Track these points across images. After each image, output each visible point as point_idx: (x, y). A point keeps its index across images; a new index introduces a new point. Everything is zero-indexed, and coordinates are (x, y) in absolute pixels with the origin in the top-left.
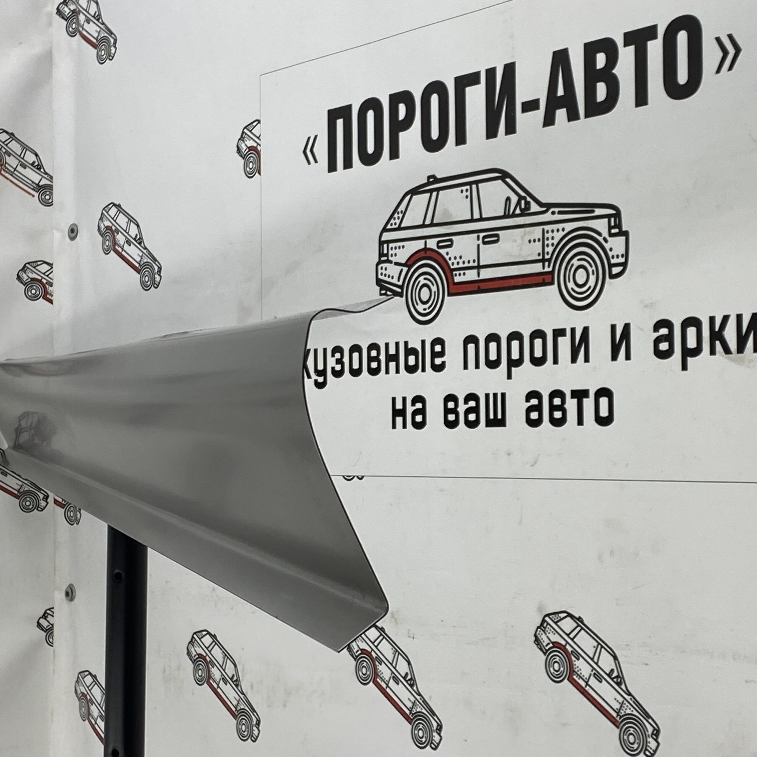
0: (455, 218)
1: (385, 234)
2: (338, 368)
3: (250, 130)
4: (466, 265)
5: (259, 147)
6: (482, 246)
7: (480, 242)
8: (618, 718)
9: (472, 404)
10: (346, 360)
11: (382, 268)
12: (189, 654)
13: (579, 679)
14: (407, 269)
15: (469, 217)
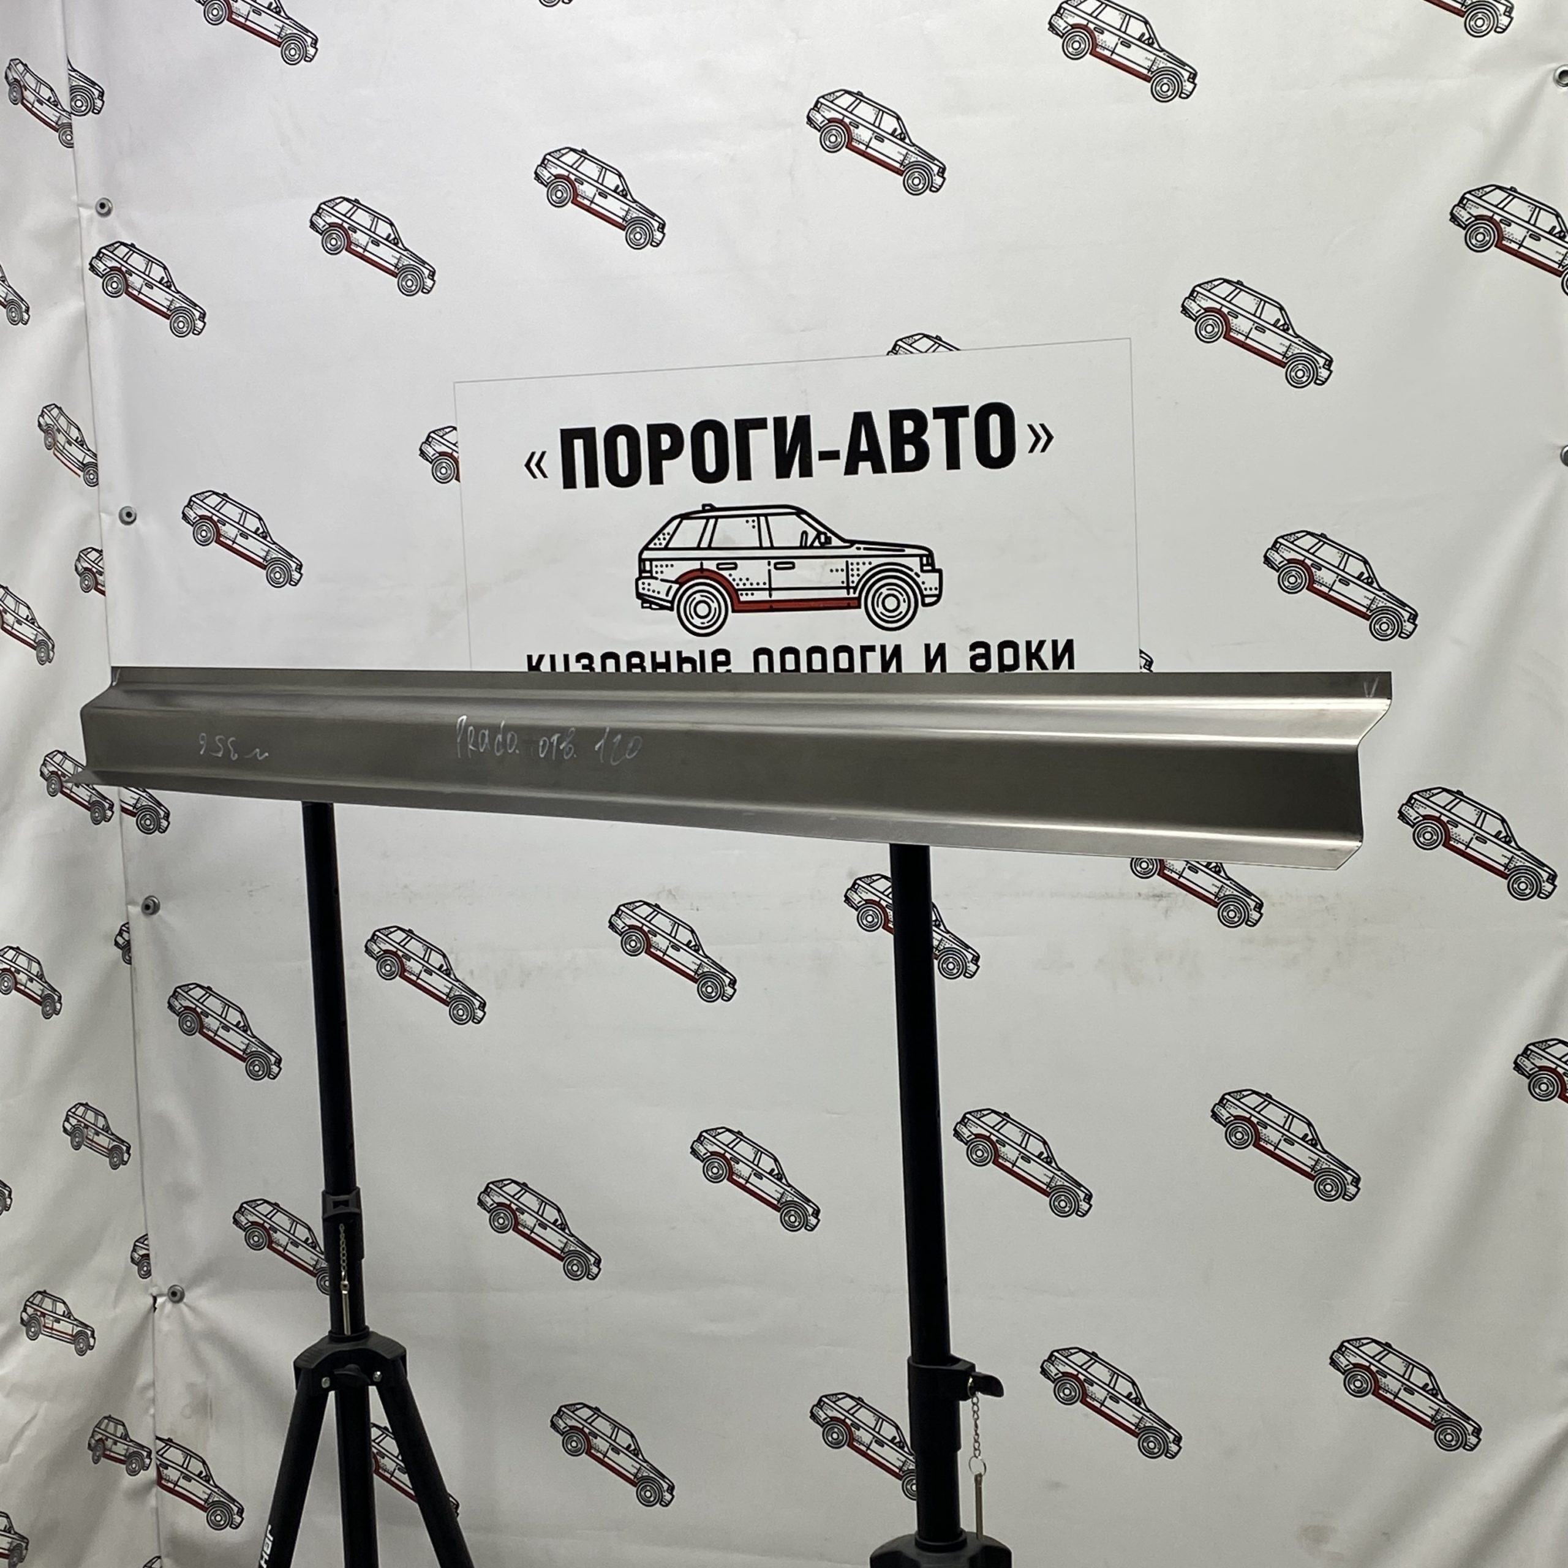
0: (739, 544)
1: (647, 552)
3: (441, 435)
4: (755, 586)
5: (455, 454)
6: (773, 571)
7: (772, 567)
10: (597, 665)
11: (643, 583)
12: (368, 951)
14: (677, 586)
15: (758, 545)
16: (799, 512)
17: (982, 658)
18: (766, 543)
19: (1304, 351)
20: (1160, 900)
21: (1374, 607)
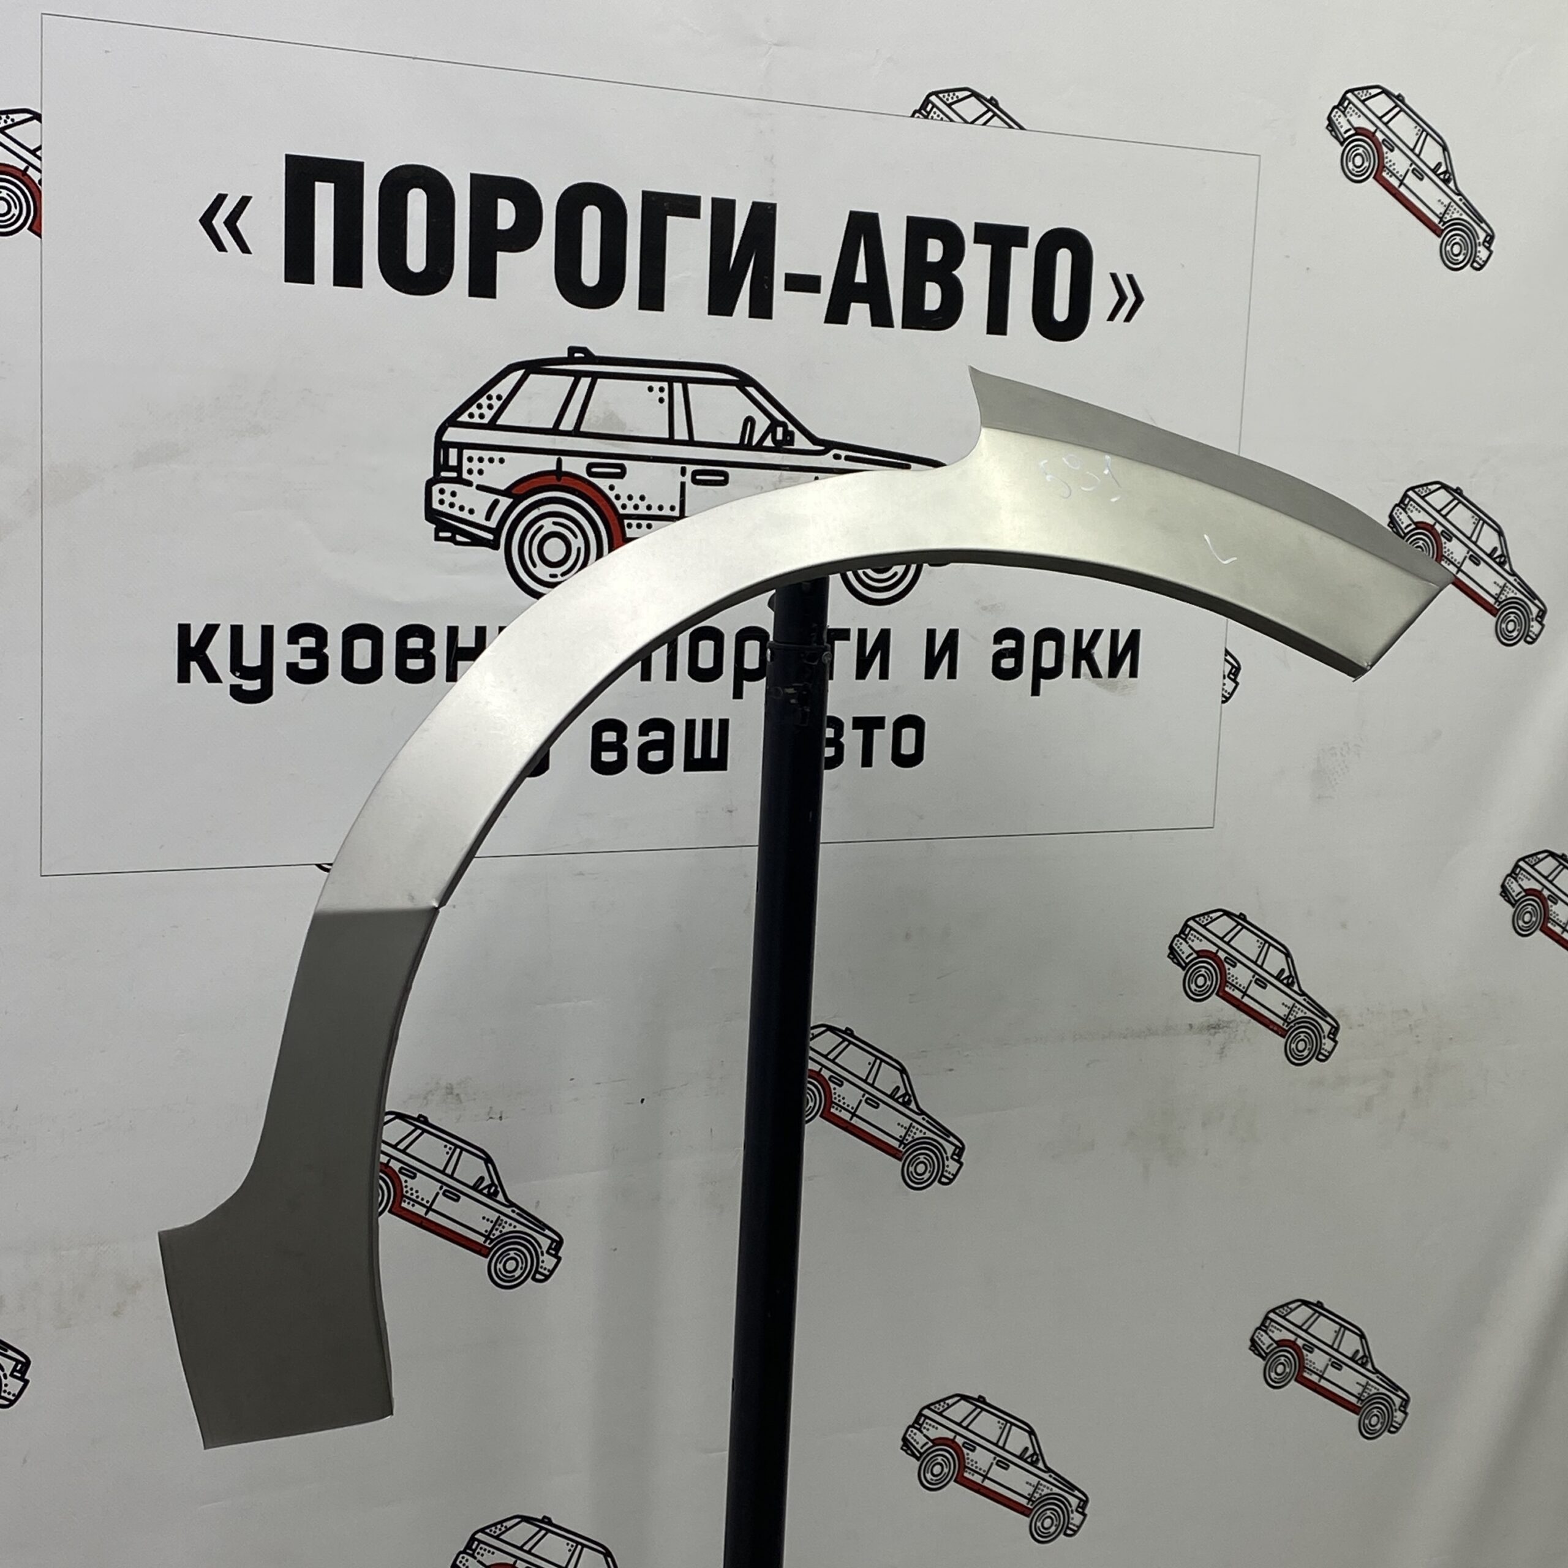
0: (632, 431)
1: (450, 429)
2: (310, 664)
4: (655, 511)
5: (31, 172)
6: (689, 485)
7: (688, 478)
8: (901, 1149)
9: (658, 735)
10: (334, 650)
11: (442, 491)
13: (840, 1111)
14: (511, 500)
15: (667, 436)
16: (743, 381)
17: (1010, 657)
18: (681, 434)
19: (1465, 217)
20: (1216, 1033)
21: (1503, 597)
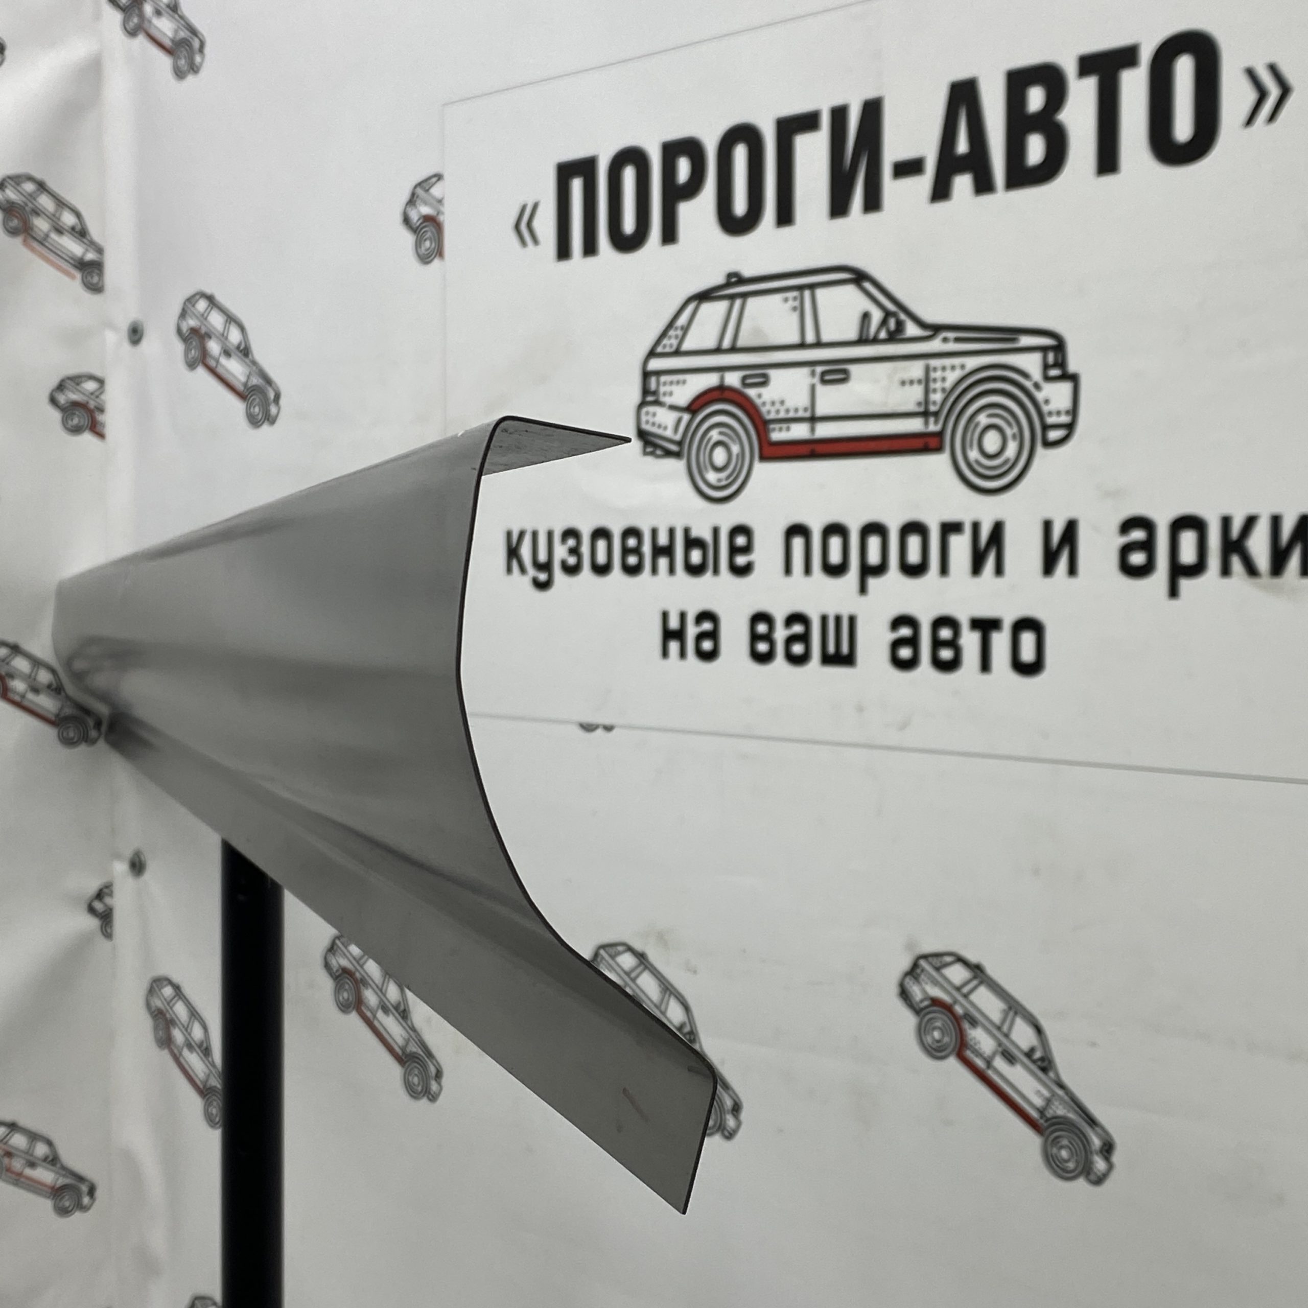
0: (773, 341)
1: (653, 360)
2: (572, 561)
3: (427, 188)
4: (791, 415)
6: (818, 386)
7: (816, 380)
8: (1042, 1121)
9: (798, 629)
10: (585, 549)
11: (647, 413)
12: (327, 966)
13: (977, 1056)
14: (690, 416)
15: (798, 340)
16: (859, 277)
17: (1140, 549)
18: (810, 338)
